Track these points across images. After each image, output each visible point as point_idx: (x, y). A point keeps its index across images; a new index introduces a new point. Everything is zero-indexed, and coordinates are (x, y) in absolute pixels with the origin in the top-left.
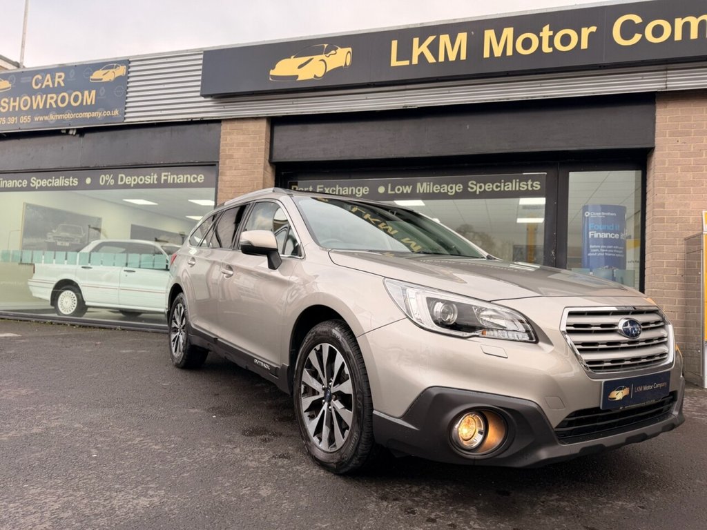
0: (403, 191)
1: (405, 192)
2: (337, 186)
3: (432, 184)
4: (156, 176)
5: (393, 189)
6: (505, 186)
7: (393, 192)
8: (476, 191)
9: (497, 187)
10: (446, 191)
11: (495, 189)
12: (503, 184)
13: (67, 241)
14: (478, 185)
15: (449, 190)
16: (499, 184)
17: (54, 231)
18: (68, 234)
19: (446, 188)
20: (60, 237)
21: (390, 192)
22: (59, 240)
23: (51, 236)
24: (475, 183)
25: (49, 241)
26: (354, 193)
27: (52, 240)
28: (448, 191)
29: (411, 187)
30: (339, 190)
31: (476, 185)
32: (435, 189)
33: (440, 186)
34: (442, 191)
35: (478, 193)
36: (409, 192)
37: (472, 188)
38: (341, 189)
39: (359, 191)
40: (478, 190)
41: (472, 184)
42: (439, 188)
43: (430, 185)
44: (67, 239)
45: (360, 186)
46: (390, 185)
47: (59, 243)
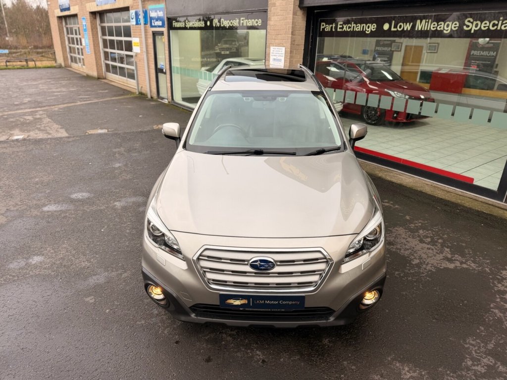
0: (404, 28)
1: (405, 29)
2: (353, 23)
3: (430, 21)
4: (238, 21)
5: (395, 27)
6: (502, 25)
7: (395, 29)
8: (471, 29)
9: (494, 25)
10: (442, 29)
11: (491, 28)
12: (500, 22)
13: (228, 50)
14: (475, 23)
15: (446, 28)
16: (496, 22)
17: (219, 45)
18: (227, 46)
19: (442, 26)
20: (223, 48)
21: (393, 29)
22: (222, 50)
23: (217, 48)
24: (471, 20)
25: (216, 52)
26: (364, 30)
27: (218, 51)
28: (444, 29)
29: (411, 24)
30: (354, 26)
31: (472, 23)
32: (432, 26)
33: (438, 23)
34: (438, 29)
35: (472, 32)
36: (409, 29)
37: (468, 26)
38: (355, 25)
39: (368, 27)
40: (474, 28)
41: (469, 21)
42: (436, 26)
43: (428, 22)
44: (227, 49)
45: (370, 24)
46: (393, 22)
47: (223, 53)
